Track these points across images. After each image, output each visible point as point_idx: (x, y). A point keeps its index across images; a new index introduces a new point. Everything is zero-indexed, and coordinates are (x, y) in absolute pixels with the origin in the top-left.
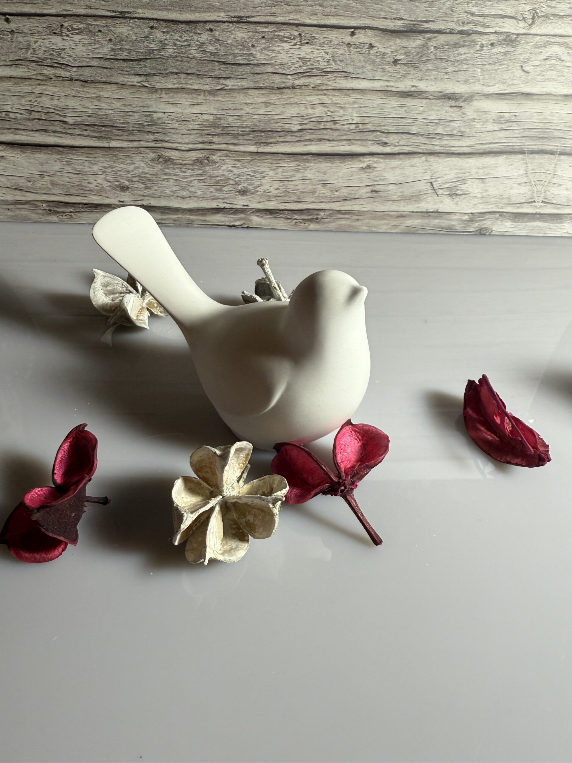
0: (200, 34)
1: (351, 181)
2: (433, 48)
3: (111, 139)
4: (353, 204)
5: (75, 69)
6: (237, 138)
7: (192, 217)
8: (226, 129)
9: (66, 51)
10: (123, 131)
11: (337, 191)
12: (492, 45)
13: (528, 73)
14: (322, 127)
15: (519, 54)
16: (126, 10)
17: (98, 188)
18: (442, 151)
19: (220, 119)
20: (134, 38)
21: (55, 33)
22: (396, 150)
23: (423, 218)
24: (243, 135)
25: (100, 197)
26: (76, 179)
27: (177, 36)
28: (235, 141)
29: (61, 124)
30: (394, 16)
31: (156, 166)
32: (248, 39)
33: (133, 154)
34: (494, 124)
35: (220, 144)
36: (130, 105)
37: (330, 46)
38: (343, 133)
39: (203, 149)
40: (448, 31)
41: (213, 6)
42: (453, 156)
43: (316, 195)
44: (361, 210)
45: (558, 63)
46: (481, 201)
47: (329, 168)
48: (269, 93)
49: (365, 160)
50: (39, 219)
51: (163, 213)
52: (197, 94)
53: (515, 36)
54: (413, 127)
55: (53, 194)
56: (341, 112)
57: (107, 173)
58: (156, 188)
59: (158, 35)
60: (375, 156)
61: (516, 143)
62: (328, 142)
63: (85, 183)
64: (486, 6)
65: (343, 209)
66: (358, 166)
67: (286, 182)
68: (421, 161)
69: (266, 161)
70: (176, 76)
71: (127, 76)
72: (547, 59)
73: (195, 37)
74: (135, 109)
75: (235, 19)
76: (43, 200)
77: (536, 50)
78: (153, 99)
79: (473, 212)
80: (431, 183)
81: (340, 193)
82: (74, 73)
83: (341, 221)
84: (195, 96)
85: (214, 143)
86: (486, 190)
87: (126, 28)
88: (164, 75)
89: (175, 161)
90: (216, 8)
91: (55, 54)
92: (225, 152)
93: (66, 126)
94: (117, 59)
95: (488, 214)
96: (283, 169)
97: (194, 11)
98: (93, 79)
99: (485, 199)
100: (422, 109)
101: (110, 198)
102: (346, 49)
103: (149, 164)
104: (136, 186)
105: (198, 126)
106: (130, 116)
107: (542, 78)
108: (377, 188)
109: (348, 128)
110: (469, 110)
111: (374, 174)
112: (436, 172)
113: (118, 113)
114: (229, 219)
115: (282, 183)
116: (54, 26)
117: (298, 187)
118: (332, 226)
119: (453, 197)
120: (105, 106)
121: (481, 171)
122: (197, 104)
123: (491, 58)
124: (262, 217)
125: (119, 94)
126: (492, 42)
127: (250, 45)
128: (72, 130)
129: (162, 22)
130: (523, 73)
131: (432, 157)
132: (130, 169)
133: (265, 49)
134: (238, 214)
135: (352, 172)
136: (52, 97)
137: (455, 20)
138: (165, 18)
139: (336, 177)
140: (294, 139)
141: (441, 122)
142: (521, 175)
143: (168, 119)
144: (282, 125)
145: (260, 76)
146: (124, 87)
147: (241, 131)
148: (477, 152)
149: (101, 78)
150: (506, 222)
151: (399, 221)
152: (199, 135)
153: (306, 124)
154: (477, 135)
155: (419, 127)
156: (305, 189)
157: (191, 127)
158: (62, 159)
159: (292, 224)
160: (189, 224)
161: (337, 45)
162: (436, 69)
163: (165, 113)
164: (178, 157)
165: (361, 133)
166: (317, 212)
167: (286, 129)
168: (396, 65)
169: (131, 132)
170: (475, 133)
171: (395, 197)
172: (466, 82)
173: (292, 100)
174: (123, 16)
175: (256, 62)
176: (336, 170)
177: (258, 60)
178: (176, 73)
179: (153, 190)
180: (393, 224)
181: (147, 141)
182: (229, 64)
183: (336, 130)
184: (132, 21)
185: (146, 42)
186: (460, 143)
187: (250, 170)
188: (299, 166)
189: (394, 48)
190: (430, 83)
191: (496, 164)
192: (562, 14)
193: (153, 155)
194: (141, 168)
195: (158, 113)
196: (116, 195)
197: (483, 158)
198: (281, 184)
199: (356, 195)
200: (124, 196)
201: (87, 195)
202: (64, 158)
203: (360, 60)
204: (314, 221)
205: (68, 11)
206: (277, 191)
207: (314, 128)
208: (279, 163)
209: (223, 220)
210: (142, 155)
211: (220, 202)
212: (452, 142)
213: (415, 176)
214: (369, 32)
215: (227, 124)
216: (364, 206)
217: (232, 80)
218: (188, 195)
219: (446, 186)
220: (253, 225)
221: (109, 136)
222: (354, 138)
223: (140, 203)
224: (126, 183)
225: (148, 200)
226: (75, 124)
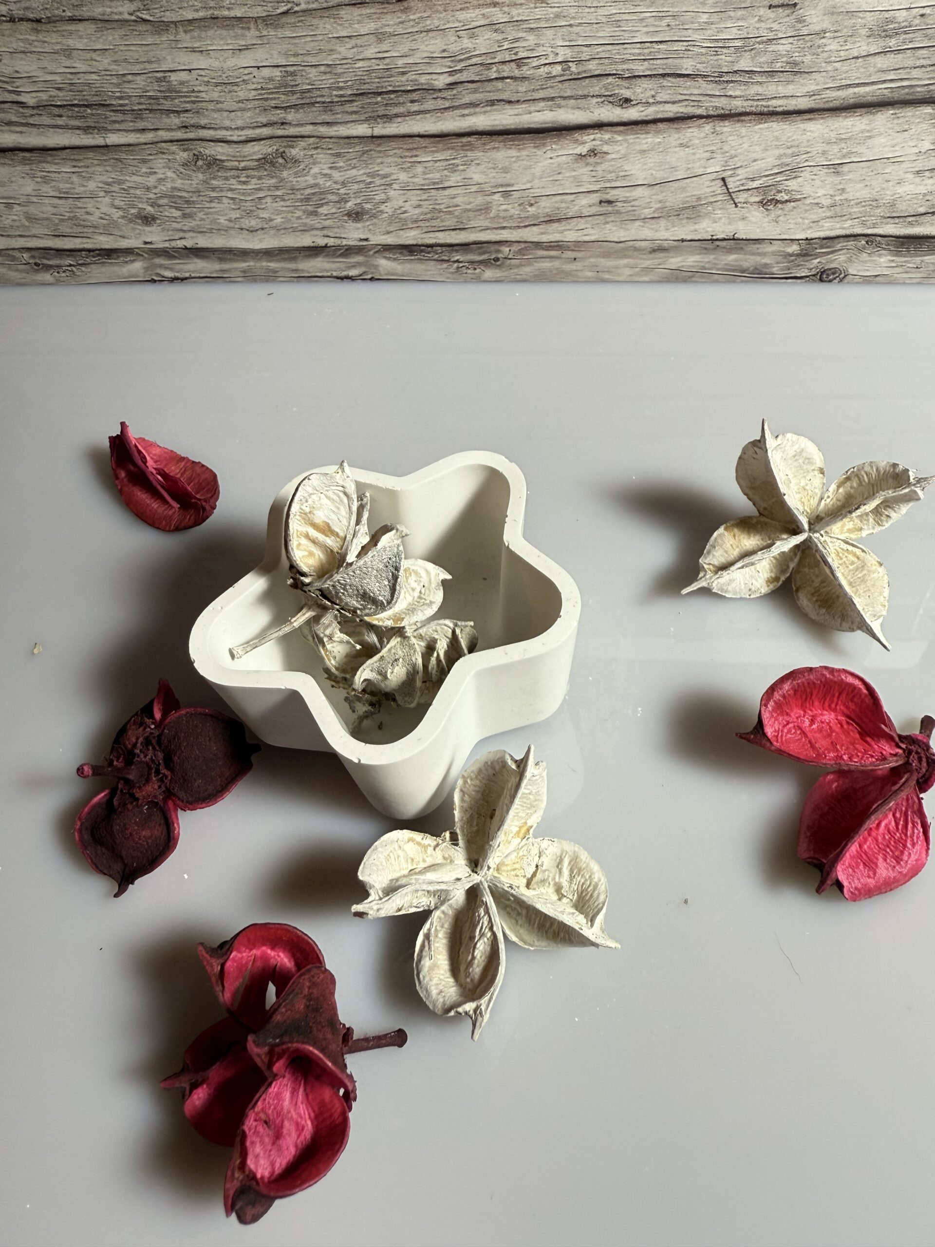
1: (558, 183)
3: (106, 130)
4: (563, 228)
6: (331, 111)
7: (273, 265)
8: (308, 95)
10: (123, 112)
11: (531, 205)
14: (494, 76)
17: (105, 222)
18: (748, 110)
19: (293, 74)
22: (650, 113)
23: (705, 251)
24: (342, 103)
25: (112, 237)
26: (64, 207)
28: (327, 118)
29: (15, 107)
31: (194, 174)
33: (150, 155)
34: (870, 40)
35: (302, 125)
36: (125, 60)
38: (537, 85)
39: (271, 138)
42: (774, 118)
43: (491, 215)
44: (579, 239)
46: (829, 214)
47: (513, 159)
48: (381, 11)
49: (585, 138)
50: (24, 280)
51: (221, 260)
52: (242, 28)
54: (684, 60)
55: (35, 236)
56: (532, 39)
57: (114, 194)
58: (201, 215)
60: (605, 128)
61: (919, 79)
62: (507, 106)
63: (80, 213)
65: (544, 240)
66: (571, 152)
67: (433, 192)
68: (703, 135)
69: (391, 153)
74: (137, 69)
76: (21, 246)
78: (165, 46)
79: (809, 237)
80: (723, 179)
81: (539, 207)
83: (543, 262)
84: (240, 32)
85: (290, 124)
86: (843, 190)
89: (224, 164)
92: (312, 139)
93: (25, 111)
95: (842, 239)
96: (425, 167)
98: (49, 15)
99: (838, 209)
100: (704, 18)
101: (128, 238)
103: (181, 173)
104: (167, 214)
105: (254, 93)
106: (129, 82)
108: (612, 195)
109: (550, 73)
110: (813, 12)
111: (605, 166)
112: (736, 156)
113: (108, 78)
114: (338, 264)
115: (429, 195)
117: (458, 200)
118: (527, 270)
119: (769, 208)
120: (81, 67)
121: (835, 148)
122: (247, 48)
124: (395, 259)
125: (101, 40)
128: (37, 118)
131: (727, 123)
132: (149, 184)
134: (353, 255)
135: (559, 165)
139: (529, 178)
140: (442, 104)
141: (747, 44)
142: (925, 153)
143: (198, 82)
144: (414, 77)
146: (106, 25)
147: (336, 96)
148: (827, 106)
149: (64, 11)
150: (880, 256)
151: (656, 258)
152: (260, 111)
153: (460, 71)
154: (830, 68)
155: (698, 60)
156: (470, 203)
157: (242, 95)
158: (33, 172)
159: (451, 270)
160: (270, 277)
163: (190, 70)
164: (228, 155)
165: (578, 82)
166: (496, 247)
167: (422, 84)
169: (138, 115)
170: (824, 65)
171: (647, 212)
173: (428, 22)
176: (529, 164)
179: (197, 219)
180: (643, 266)
181: (168, 130)
183: (524, 78)
186: (790, 89)
187: (362, 172)
188: (454, 159)
191: (868, 131)
193: (185, 155)
194: (169, 180)
195: (178, 72)
196: (138, 231)
197: (840, 119)
198: (424, 197)
199: (568, 210)
200: (151, 232)
201: (89, 235)
202: (35, 170)
204: (492, 263)
206: (417, 211)
207: (477, 79)
208: (416, 156)
209: (328, 268)
210: (164, 156)
211: (316, 236)
212: (772, 88)
213: (690, 166)
215: (309, 84)
216: (585, 232)
218: (260, 227)
219: (756, 184)
220: (381, 275)
221: (102, 125)
222: (562, 94)
223: (180, 244)
224: (149, 209)
225: (192, 238)
226: (40, 107)
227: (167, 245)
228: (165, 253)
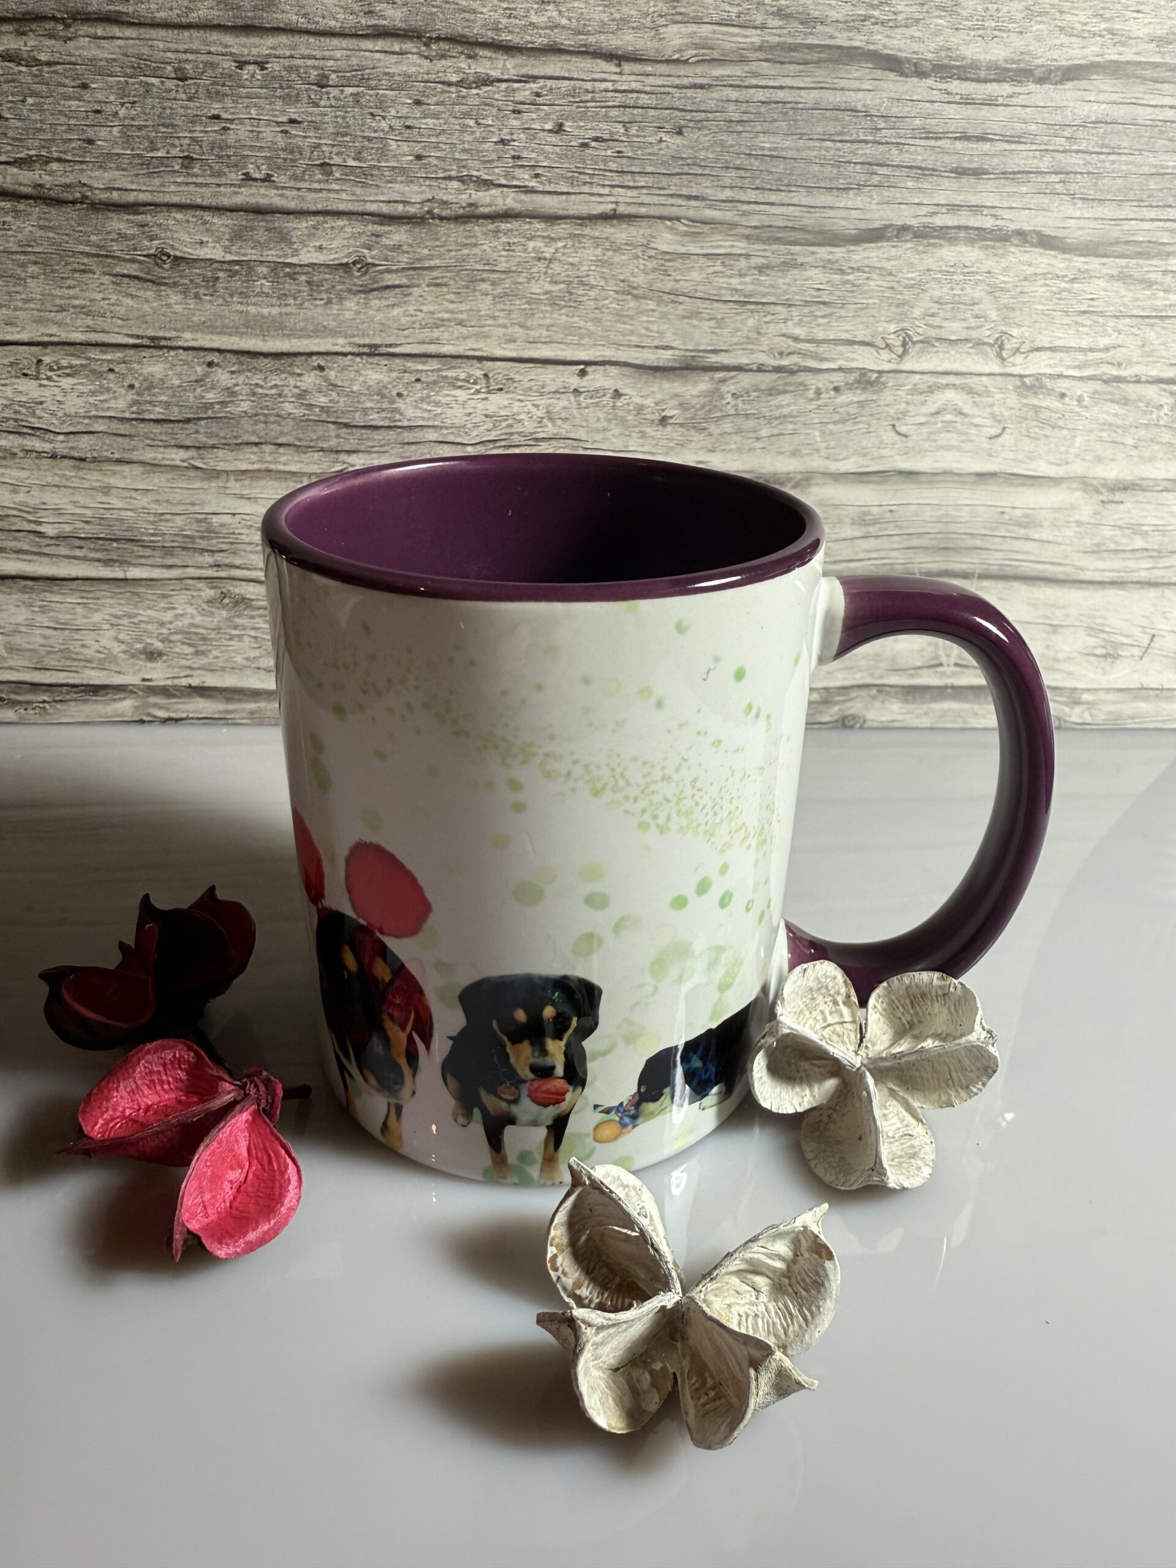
0: (300, 375)
2: (729, 395)
3: (130, 564)
5: (61, 438)
9: (44, 405)
10: (154, 548)
12: (836, 389)
13: (906, 436)
15: (887, 405)
16: (161, 334)
17: (102, 656)
20: (177, 382)
21: (25, 375)
25: (105, 672)
26: (57, 639)
27: (257, 379)
29: (31, 536)
30: (656, 343)
31: (218, 611)
32: (390, 383)
33: (173, 590)
36: (167, 501)
37: (542, 394)
40: (755, 367)
41: (325, 327)
45: (958, 419)
46: (840, 667)
51: (228, 700)
52: (295, 481)
53: (876, 375)
55: (10, 668)
57: (120, 627)
58: (216, 653)
59: (222, 377)
61: (896, 556)
63: (75, 647)
64: (819, 325)
70: (255, 449)
71: (161, 450)
72: (938, 413)
73: (292, 381)
74: (179, 509)
75: (366, 350)
77: (916, 397)
78: (212, 490)
79: (827, 686)
82: (60, 445)
84: (291, 484)
87: (161, 365)
88: (232, 448)
89: (254, 603)
90: (330, 330)
91: (23, 410)
93: (42, 540)
94: (143, 420)
95: (855, 689)
97: (289, 336)
98: (96, 456)
99: (847, 662)
101: (124, 675)
102: (572, 399)
103: (203, 610)
104: (177, 650)
106: (167, 521)
107: (934, 444)
113: (145, 515)
116: (25, 362)
120: (117, 503)
123: (838, 413)
125: (146, 481)
126: (836, 384)
127: (394, 393)
128: (54, 548)
129: (228, 355)
130: (897, 438)
132: (165, 620)
133: (422, 400)
136: (15, 488)
137: (766, 348)
138: (235, 347)
143: (240, 525)
145: (413, 447)
146: (155, 469)
149: (113, 453)
150: (891, 703)
158: (31, 600)
161: (554, 392)
162: (739, 431)
163: (234, 514)
164: (259, 595)
168: (664, 426)
169: (168, 551)
172: (795, 453)
174: (156, 344)
175: (406, 423)
177: (409, 420)
178: (257, 444)
179: (211, 656)
181: (198, 567)
182: (356, 427)
184: (172, 353)
185: (199, 390)
189: (659, 397)
190: (730, 456)
192: (953, 338)
193: (212, 592)
194: (188, 617)
195: (221, 516)
196: (138, 667)
200: (154, 669)
201: (78, 669)
202: (35, 599)
203: (599, 419)
205: (51, 335)
210: (189, 593)
214: (613, 370)
217: (361, 455)
221: (126, 559)
223: (184, 682)
224: (159, 645)
225: (199, 675)
226: (60, 538)
227: (169, 682)
228: (164, 691)
